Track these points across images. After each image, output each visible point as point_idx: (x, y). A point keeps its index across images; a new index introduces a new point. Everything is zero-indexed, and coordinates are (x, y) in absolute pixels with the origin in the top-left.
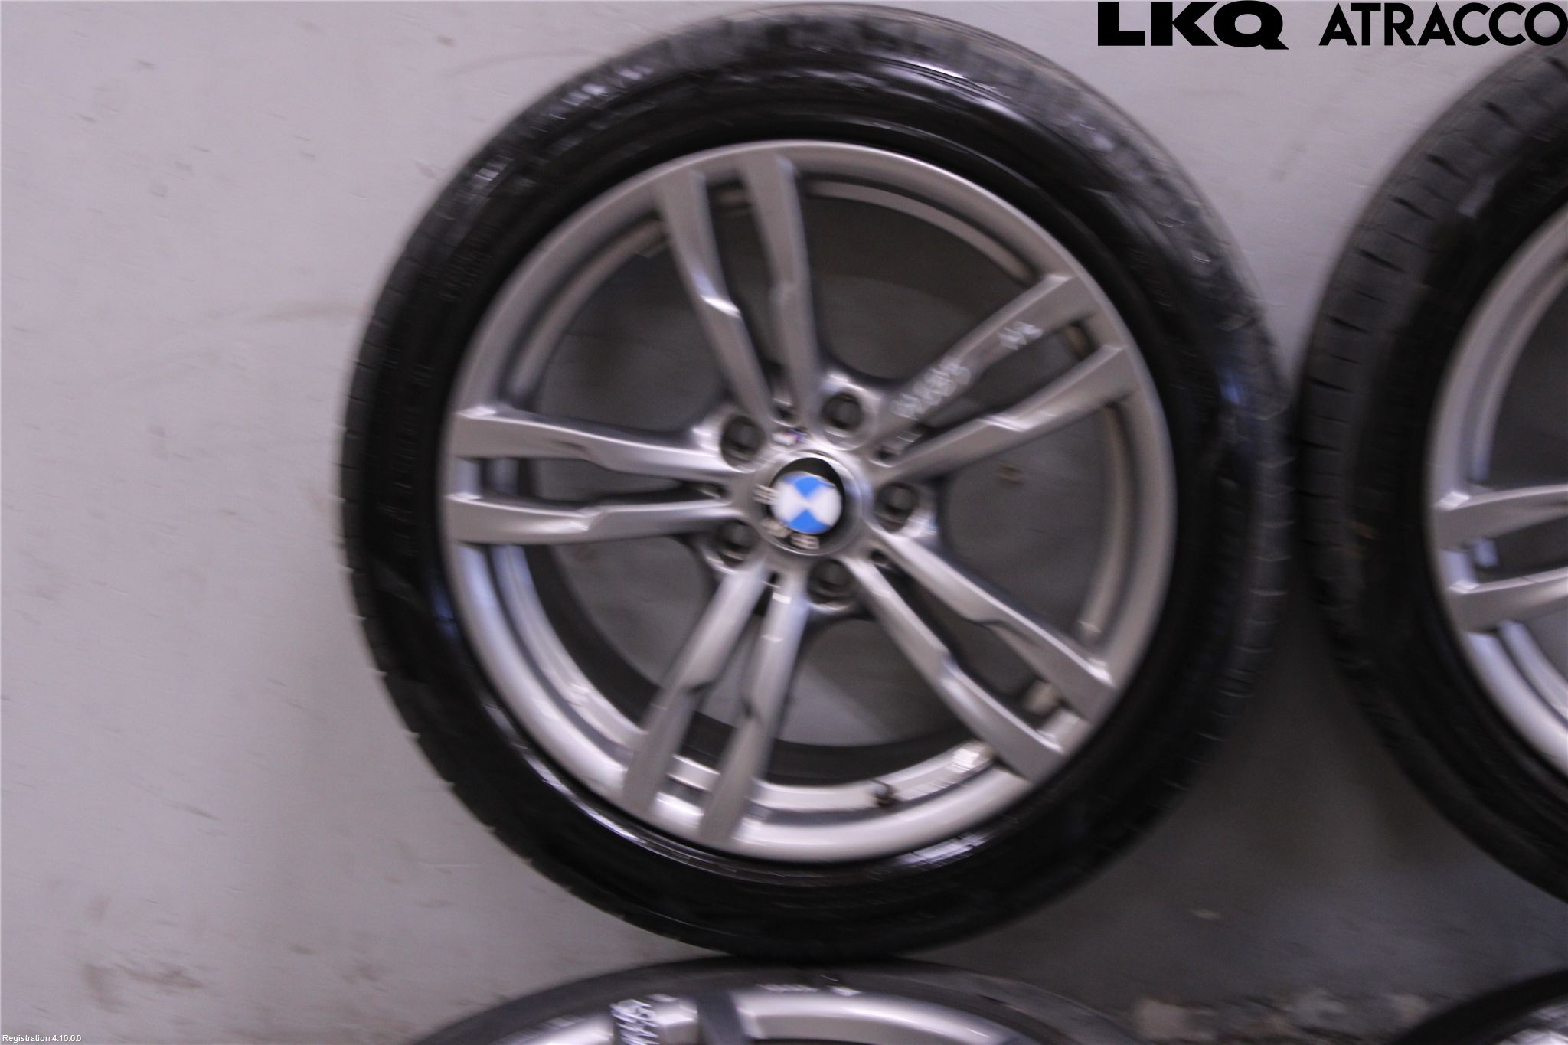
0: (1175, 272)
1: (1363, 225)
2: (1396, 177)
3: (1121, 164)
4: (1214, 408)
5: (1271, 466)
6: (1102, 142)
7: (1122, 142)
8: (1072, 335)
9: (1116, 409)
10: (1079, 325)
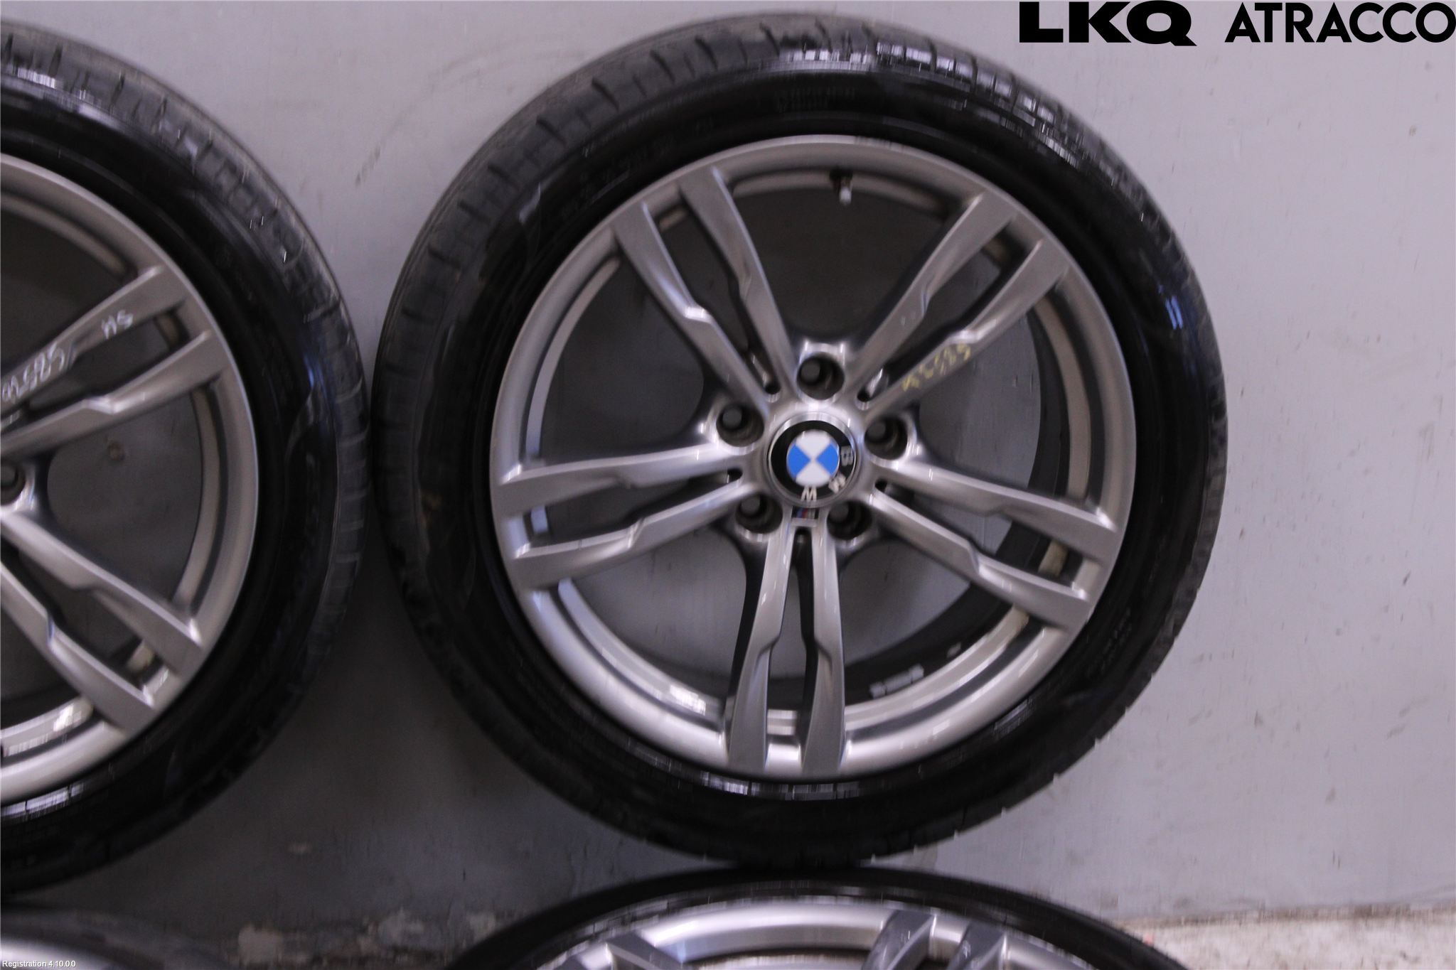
0: (261, 269)
1: (430, 227)
2: (459, 183)
3: (209, 167)
4: (298, 391)
5: (349, 444)
6: (193, 149)
7: (209, 147)
8: (167, 325)
9: (207, 391)
10: (172, 313)
